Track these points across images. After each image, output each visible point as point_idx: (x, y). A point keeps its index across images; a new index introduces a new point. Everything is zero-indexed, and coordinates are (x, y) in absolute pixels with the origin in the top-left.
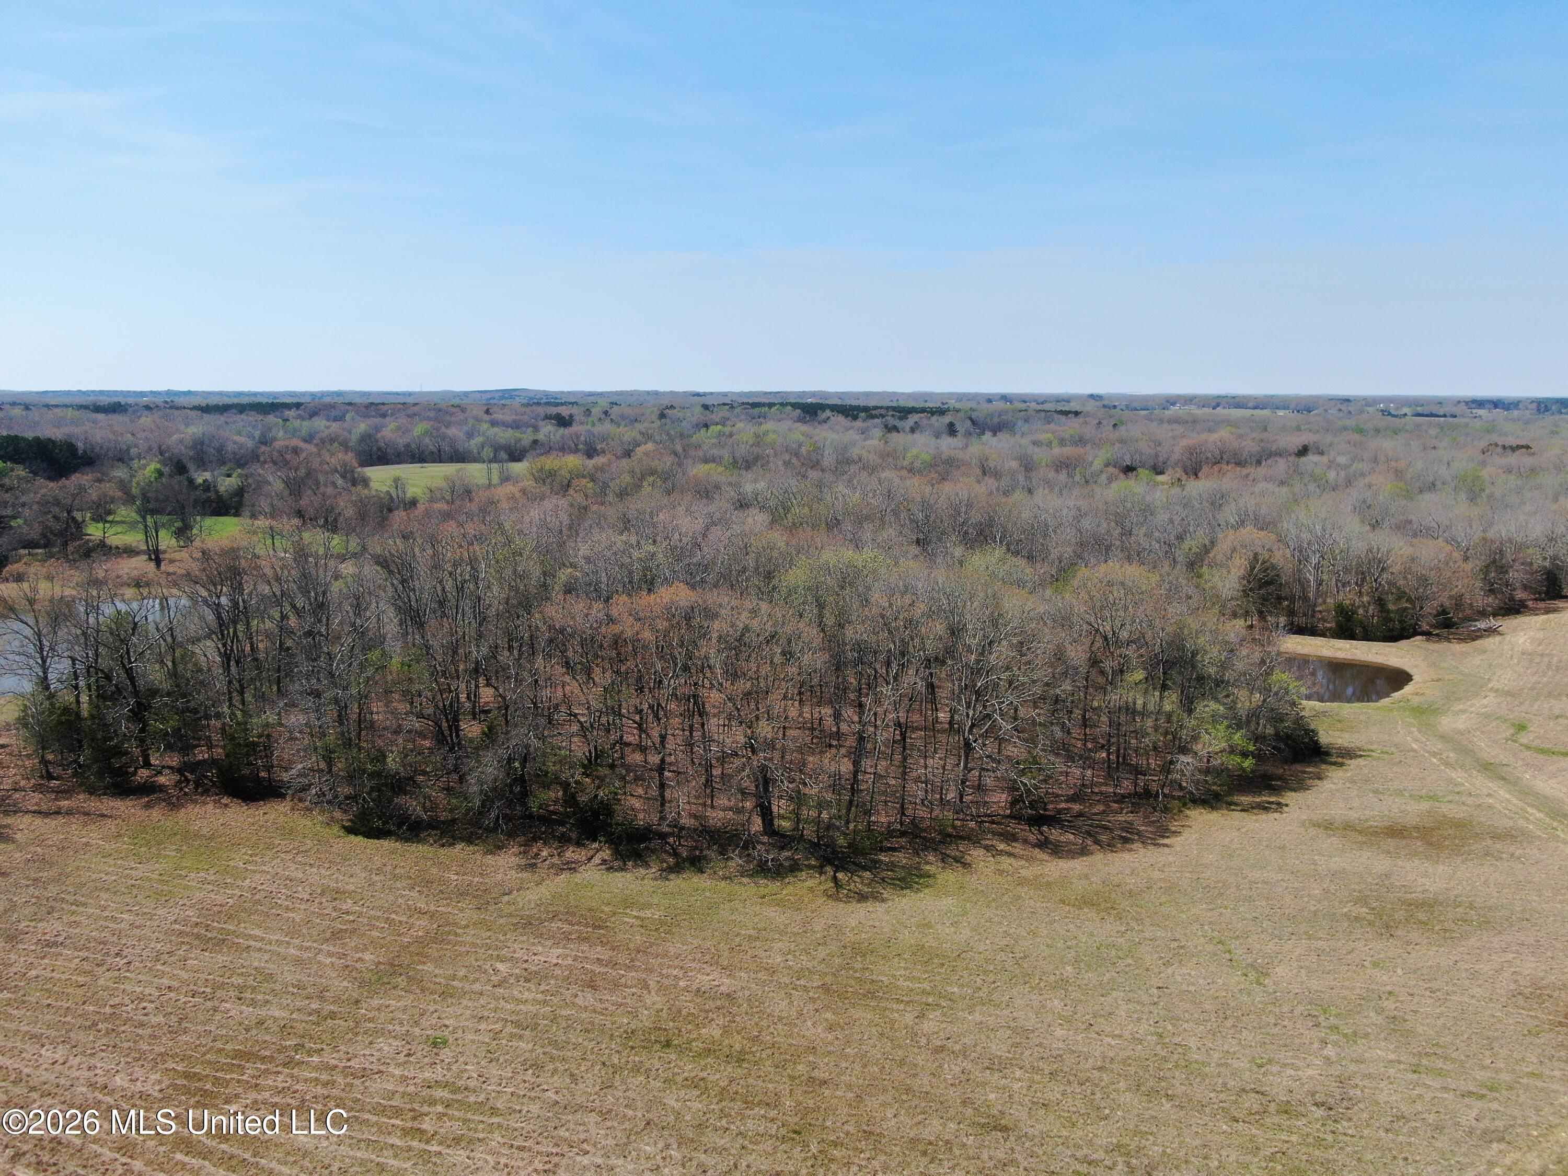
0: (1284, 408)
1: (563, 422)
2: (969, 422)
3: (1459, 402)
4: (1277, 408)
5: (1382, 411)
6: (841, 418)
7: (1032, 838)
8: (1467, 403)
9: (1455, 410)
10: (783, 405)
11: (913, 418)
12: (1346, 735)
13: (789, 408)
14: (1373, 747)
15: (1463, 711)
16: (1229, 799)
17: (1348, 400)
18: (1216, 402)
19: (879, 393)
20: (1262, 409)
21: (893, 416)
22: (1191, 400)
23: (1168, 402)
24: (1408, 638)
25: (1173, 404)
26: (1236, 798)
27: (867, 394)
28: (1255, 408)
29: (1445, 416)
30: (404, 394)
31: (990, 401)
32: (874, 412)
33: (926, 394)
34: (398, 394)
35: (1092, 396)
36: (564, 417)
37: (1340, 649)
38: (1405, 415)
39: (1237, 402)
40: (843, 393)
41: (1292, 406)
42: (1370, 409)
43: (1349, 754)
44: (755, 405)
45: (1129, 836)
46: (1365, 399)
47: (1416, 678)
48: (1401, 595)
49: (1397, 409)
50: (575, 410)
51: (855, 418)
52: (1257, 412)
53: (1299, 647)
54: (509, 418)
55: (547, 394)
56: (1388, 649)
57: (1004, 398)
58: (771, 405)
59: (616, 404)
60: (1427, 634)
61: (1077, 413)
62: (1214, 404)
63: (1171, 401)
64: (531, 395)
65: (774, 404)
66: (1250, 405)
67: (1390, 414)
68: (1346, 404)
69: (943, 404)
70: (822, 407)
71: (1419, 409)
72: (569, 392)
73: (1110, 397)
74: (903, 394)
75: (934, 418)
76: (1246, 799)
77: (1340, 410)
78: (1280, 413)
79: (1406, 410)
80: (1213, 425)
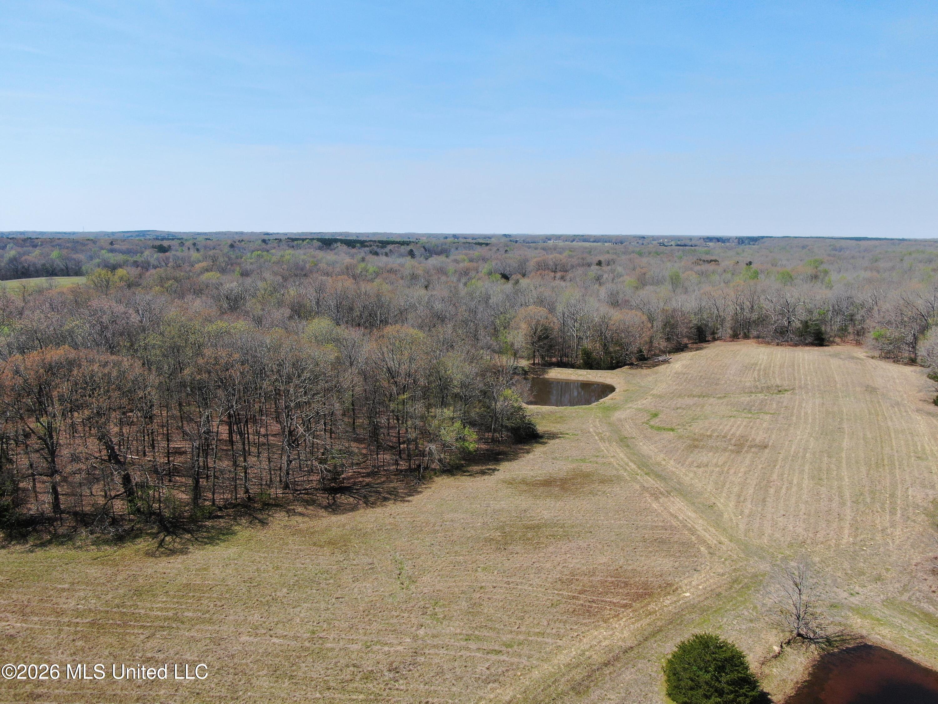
0: (609, 242)
1: (162, 249)
2: (422, 249)
3: (700, 238)
4: (606, 242)
5: (660, 243)
6: (345, 247)
7: (325, 503)
8: (704, 239)
9: (698, 243)
10: (312, 239)
11: (390, 247)
12: (558, 426)
13: (315, 241)
14: (568, 432)
15: (629, 408)
16: (465, 469)
17: (644, 238)
18: (574, 238)
19: (382, 233)
20: (597, 242)
21: (377, 246)
22: (560, 237)
23: (546, 238)
24: (621, 367)
25: (550, 240)
26: (470, 468)
27: (374, 234)
28: (594, 242)
29: (692, 246)
30: (70, 233)
31: (446, 238)
32: (366, 244)
33: (411, 234)
34: (65, 233)
35: (505, 235)
36: (165, 247)
37: (581, 375)
38: (672, 245)
39: (585, 239)
40: (359, 233)
41: (613, 241)
42: (654, 242)
43: (553, 436)
44: (293, 240)
45: (389, 496)
46: (653, 237)
47: (617, 390)
48: (618, 343)
49: (669, 242)
50: (175, 243)
51: (354, 247)
52: (595, 244)
53: (559, 375)
54: (124, 248)
55: (169, 233)
56: (606, 374)
57: (455, 236)
58: (303, 240)
59: (209, 239)
60: (631, 364)
61: (487, 244)
62: (571, 239)
63: (548, 238)
64: (158, 234)
65: (306, 239)
66: (591, 240)
67: (664, 245)
68: (642, 239)
69: (417, 239)
70: (336, 241)
71: (679, 243)
72: (184, 233)
73: (516, 236)
74: (396, 234)
75: (403, 247)
76: (476, 468)
77: (638, 243)
78: (606, 244)
79: (673, 243)
80: (561, 251)
